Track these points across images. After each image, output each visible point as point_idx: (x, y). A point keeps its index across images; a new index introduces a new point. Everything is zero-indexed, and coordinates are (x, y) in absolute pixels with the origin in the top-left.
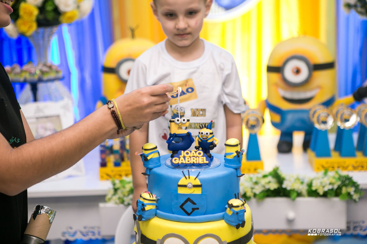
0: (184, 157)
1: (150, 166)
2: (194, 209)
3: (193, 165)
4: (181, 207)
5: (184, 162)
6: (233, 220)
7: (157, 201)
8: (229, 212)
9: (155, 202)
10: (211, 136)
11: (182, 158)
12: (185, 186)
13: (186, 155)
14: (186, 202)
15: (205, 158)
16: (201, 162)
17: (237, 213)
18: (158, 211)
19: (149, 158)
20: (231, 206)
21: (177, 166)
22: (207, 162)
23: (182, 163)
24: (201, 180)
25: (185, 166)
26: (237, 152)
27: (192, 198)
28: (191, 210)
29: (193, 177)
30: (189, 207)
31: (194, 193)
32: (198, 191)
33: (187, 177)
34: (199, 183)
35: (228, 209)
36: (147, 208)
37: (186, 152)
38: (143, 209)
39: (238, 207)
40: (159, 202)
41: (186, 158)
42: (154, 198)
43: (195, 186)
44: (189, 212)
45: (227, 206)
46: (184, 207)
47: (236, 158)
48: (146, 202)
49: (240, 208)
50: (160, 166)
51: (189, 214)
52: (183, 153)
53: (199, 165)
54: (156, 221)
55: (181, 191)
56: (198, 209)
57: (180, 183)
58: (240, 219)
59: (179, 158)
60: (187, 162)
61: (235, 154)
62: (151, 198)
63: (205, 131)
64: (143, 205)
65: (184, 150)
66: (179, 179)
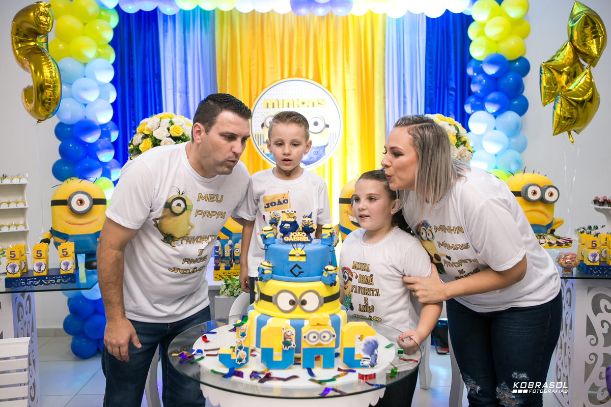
0: (293, 237)
1: (268, 243)
2: (300, 273)
3: (299, 242)
4: (291, 271)
6: (328, 280)
7: (272, 267)
8: (325, 274)
9: (271, 268)
11: (291, 237)
12: (294, 255)
13: (294, 235)
14: (294, 267)
15: (307, 237)
16: (305, 240)
17: (331, 275)
18: (273, 275)
19: (267, 237)
20: (327, 270)
21: (288, 243)
22: (309, 240)
23: (291, 241)
24: (305, 251)
25: (293, 243)
26: (330, 233)
27: (299, 264)
28: (298, 273)
29: (299, 249)
30: (296, 271)
31: (301, 261)
32: (303, 259)
33: (296, 249)
34: (304, 253)
35: (325, 272)
36: (266, 272)
37: (294, 233)
38: (263, 273)
39: (332, 270)
40: (274, 268)
41: (294, 238)
42: (271, 265)
43: (301, 255)
44: (297, 274)
45: (324, 270)
46: (293, 271)
47: (330, 238)
48: (265, 268)
49: (333, 271)
50: (275, 243)
51: (296, 276)
52: (292, 234)
53: (304, 243)
54: (271, 282)
55: (291, 259)
56: (303, 272)
57: (290, 253)
58: (333, 279)
59: (289, 237)
60: (295, 240)
61: (329, 235)
62: (269, 265)
64: (263, 270)
65: (292, 232)
66: (290, 250)
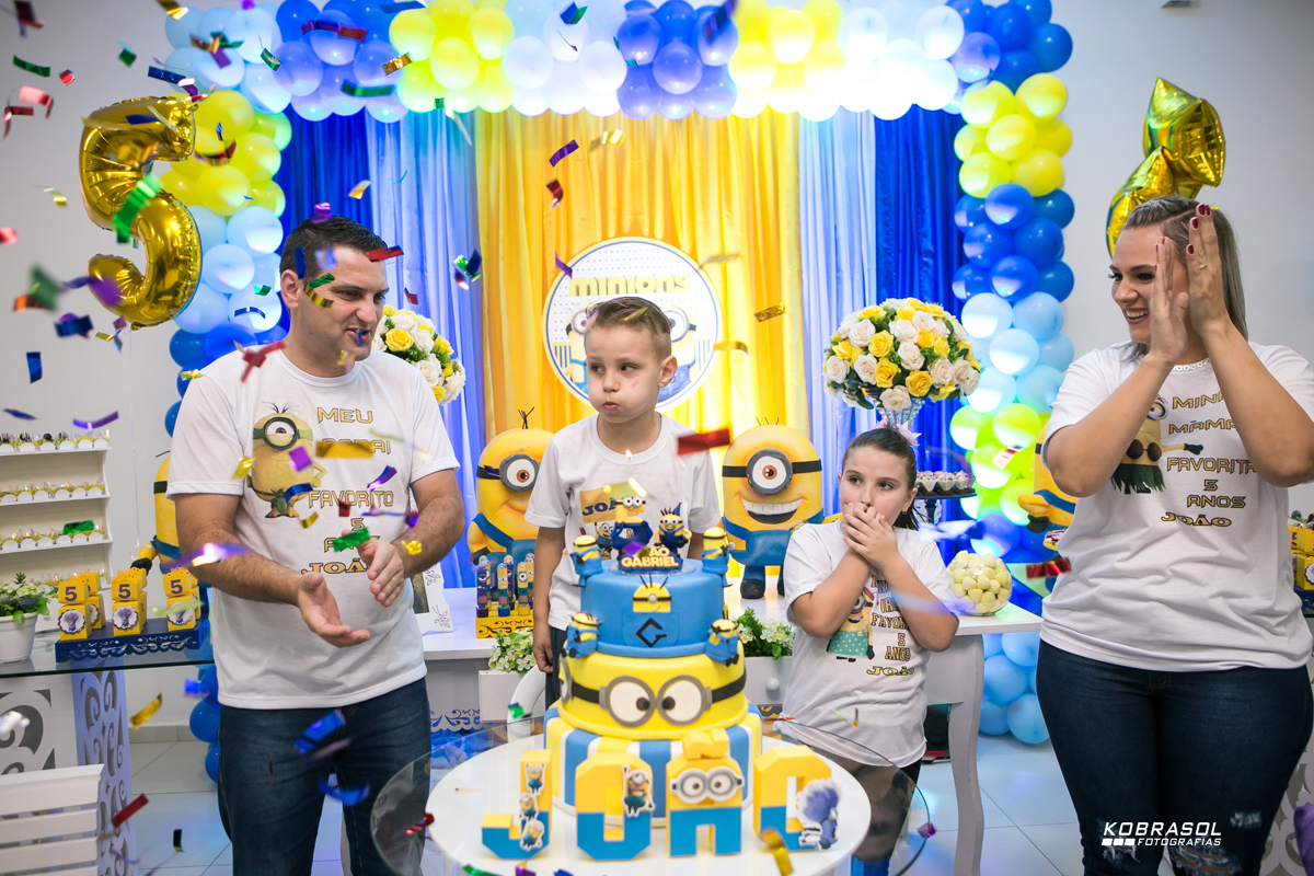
0: (640, 558)
1: (587, 572)
2: (658, 637)
3: (655, 569)
4: (639, 633)
5: (640, 564)
6: (720, 651)
7: (598, 626)
8: (714, 639)
9: (595, 629)
10: (679, 526)
11: (636, 559)
12: (645, 600)
14: (647, 625)
15: (672, 558)
16: (667, 565)
17: (728, 641)
18: (600, 643)
19: (584, 559)
20: (718, 630)
21: (630, 571)
22: (677, 564)
23: (637, 567)
24: (669, 590)
25: (643, 570)
26: (722, 548)
27: (655, 619)
28: (655, 639)
29: (657, 585)
30: (650, 633)
31: (660, 611)
32: (665, 608)
33: (648, 584)
34: (667, 594)
35: (714, 634)
36: (584, 637)
38: (578, 640)
39: (728, 631)
40: (601, 628)
41: (643, 559)
42: (594, 622)
43: (660, 599)
44: (652, 641)
45: (711, 631)
46: (643, 633)
48: (581, 628)
49: (731, 633)
50: (601, 572)
51: (650, 645)
53: (665, 570)
54: (597, 659)
55: (638, 608)
56: (665, 636)
57: (636, 595)
58: (732, 650)
59: (633, 559)
60: (645, 565)
61: (720, 551)
62: (590, 622)
63: (670, 518)
64: (578, 632)
66: (634, 589)
